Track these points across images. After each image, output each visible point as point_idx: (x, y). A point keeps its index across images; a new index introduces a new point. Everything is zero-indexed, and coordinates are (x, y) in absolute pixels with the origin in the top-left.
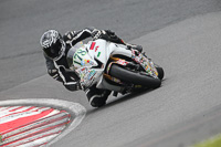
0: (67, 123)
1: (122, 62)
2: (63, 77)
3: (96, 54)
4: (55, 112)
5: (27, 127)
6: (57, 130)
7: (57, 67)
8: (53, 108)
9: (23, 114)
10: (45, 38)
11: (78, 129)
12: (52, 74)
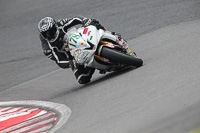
0: (54, 123)
1: (110, 45)
2: (56, 57)
3: (89, 38)
4: (43, 112)
5: (17, 126)
6: (44, 128)
7: (52, 48)
8: (41, 109)
9: (13, 114)
11: (64, 127)
12: (47, 54)
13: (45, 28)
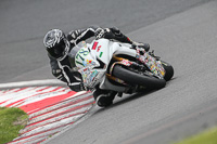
1: (126, 62)
6: (83, 109)
10: (48, 38)
12: (56, 75)
13: (51, 43)
